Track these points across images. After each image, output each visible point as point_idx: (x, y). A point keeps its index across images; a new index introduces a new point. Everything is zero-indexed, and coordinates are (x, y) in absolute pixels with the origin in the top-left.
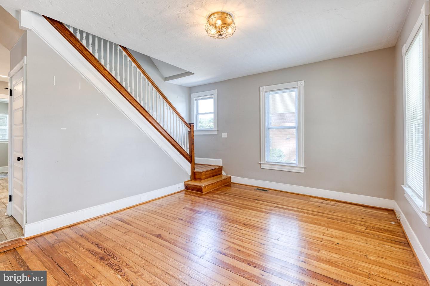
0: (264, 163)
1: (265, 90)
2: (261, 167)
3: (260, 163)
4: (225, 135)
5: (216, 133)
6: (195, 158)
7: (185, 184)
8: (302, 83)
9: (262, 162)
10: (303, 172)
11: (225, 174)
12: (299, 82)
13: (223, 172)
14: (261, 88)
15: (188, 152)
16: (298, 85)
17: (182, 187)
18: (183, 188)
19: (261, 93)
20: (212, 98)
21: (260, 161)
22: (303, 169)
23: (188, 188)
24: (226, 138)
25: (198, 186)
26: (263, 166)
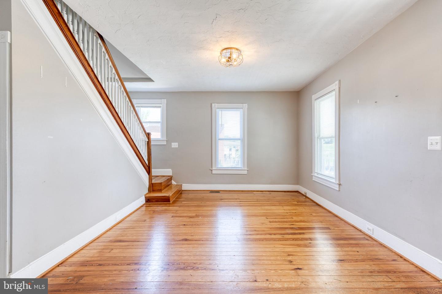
0: (215, 169)
1: (216, 107)
2: (213, 173)
3: (211, 169)
4: (175, 145)
5: (165, 143)
6: (152, 170)
7: (145, 197)
8: (246, 106)
9: (213, 169)
10: (247, 173)
11: (175, 184)
12: (244, 104)
13: (173, 181)
14: (213, 105)
15: (147, 163)
16: (243, 107)
17: (142, 201)
18: (144, 202)
19: (213, 109)
20: (160, 107)
21: (212, 168)
22: (246, 171)
23: (149, 200)
24: (176, 148)
25: (164, 196)
26: (214, 172)
